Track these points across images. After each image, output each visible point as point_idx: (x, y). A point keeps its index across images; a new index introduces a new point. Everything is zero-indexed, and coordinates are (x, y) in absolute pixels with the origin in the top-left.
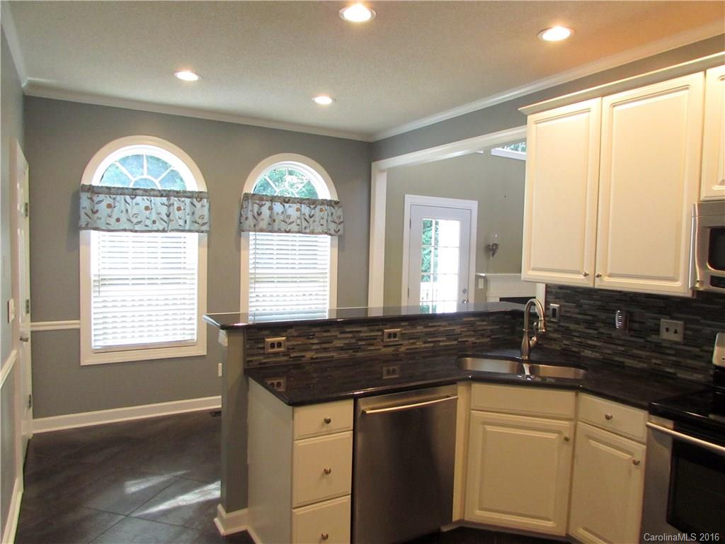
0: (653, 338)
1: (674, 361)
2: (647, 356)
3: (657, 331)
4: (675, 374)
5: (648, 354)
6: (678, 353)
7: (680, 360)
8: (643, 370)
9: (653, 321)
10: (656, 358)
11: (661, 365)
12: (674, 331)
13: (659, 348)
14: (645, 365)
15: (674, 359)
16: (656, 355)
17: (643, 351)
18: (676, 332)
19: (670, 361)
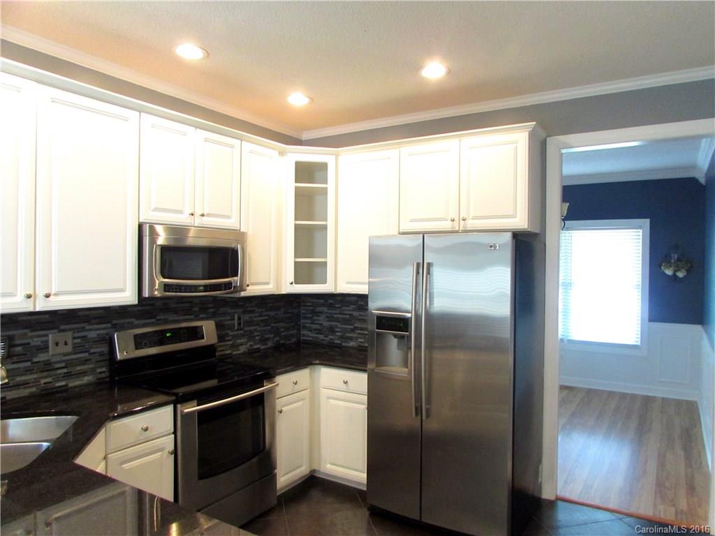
0: (42, 357)
1: (65, 373)
2: (35, 379)
3: (45, 348)
4: (66, 385)
5: (35, 376)
6: (69, 364)
7: (70, 370)
8: (31, 396)
9: (38, 339)
10: (45, 377)
11: (51, 382)
12: (64, 343)
13: (48, 367)
14: (34, 389)
15: (65, 370)
16: (45, 374)
17: (31, 374)
18: (66, 344)
19: (60, 374)
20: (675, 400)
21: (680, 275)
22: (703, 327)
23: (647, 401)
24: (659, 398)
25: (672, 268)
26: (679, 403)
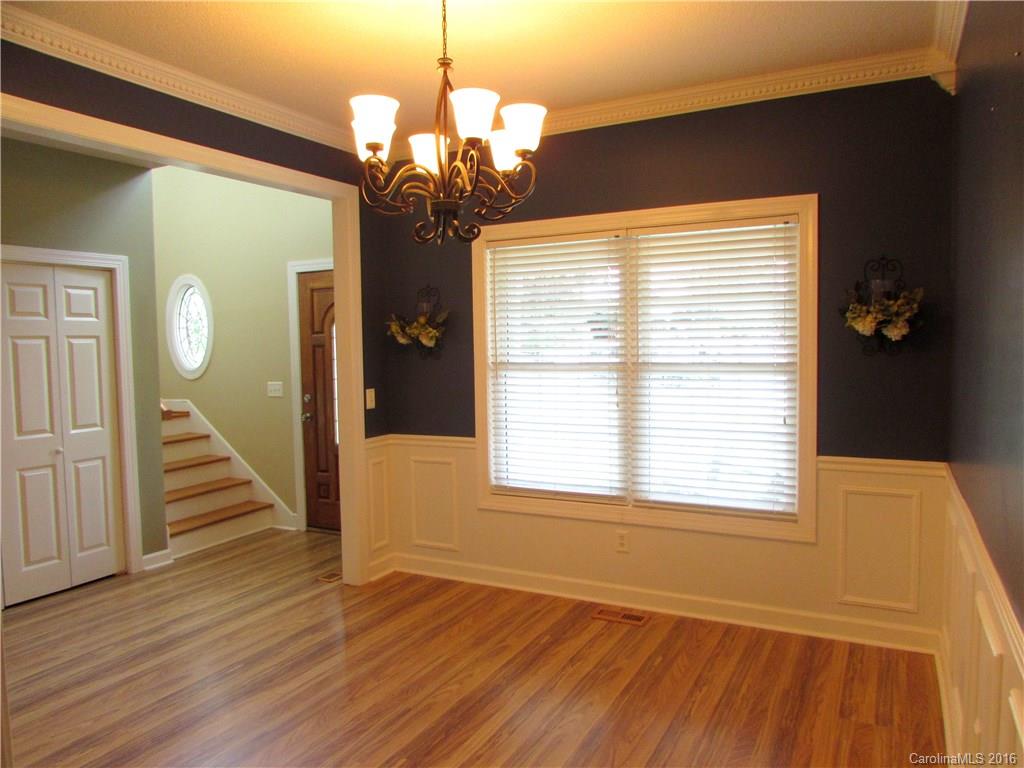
20: (880, 649)
21: (894, 333)
22: (950, 466)
23: (814, 649)
24: (840, 643)
25: (870, 318)
26: (888, 658)
